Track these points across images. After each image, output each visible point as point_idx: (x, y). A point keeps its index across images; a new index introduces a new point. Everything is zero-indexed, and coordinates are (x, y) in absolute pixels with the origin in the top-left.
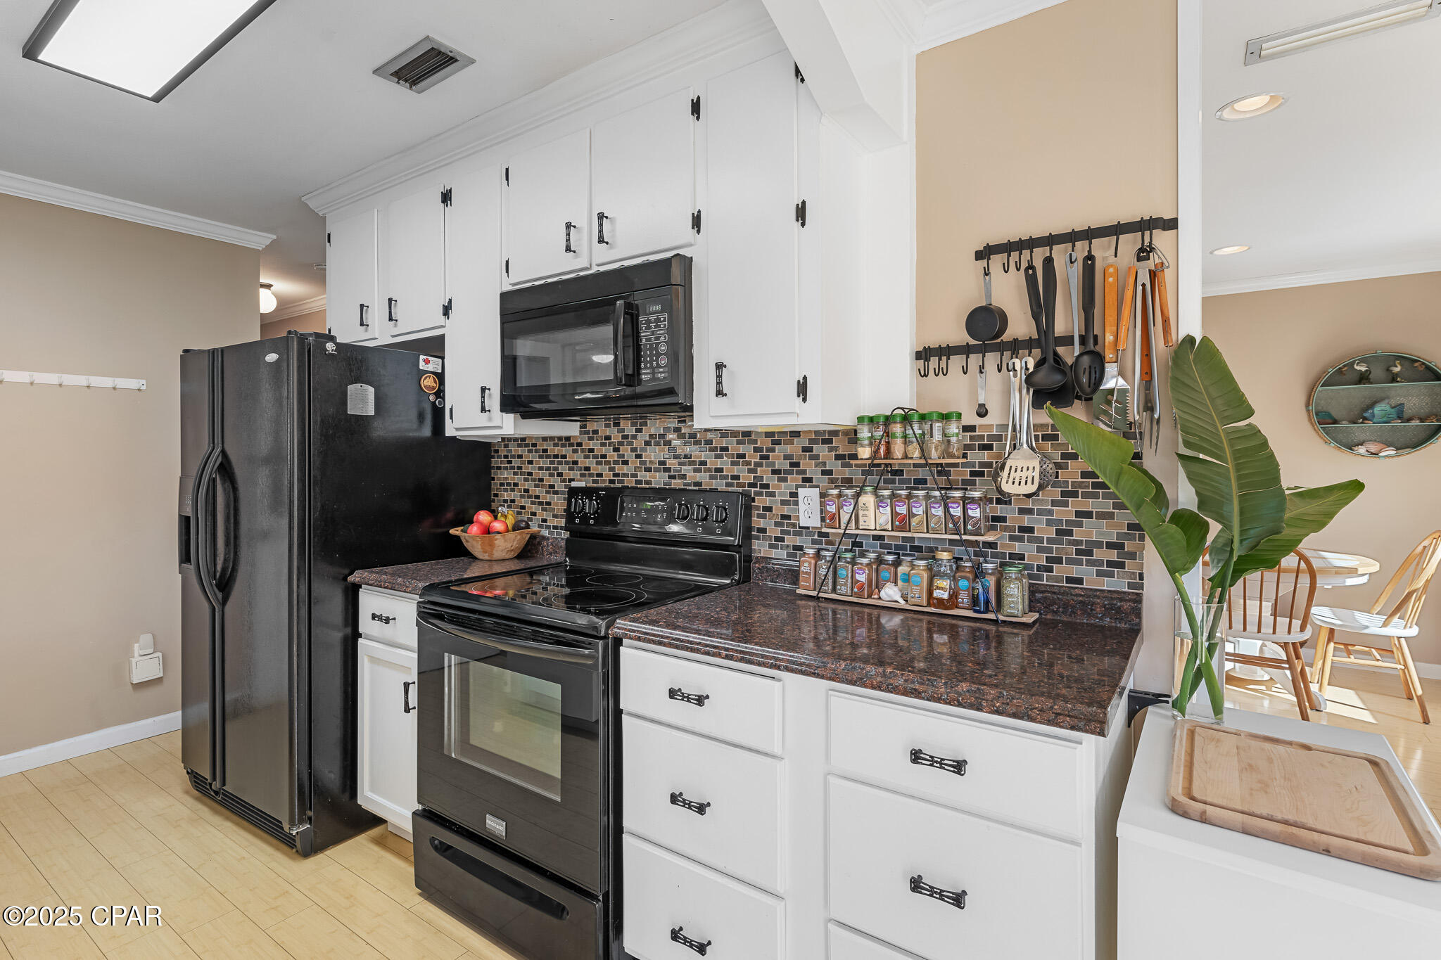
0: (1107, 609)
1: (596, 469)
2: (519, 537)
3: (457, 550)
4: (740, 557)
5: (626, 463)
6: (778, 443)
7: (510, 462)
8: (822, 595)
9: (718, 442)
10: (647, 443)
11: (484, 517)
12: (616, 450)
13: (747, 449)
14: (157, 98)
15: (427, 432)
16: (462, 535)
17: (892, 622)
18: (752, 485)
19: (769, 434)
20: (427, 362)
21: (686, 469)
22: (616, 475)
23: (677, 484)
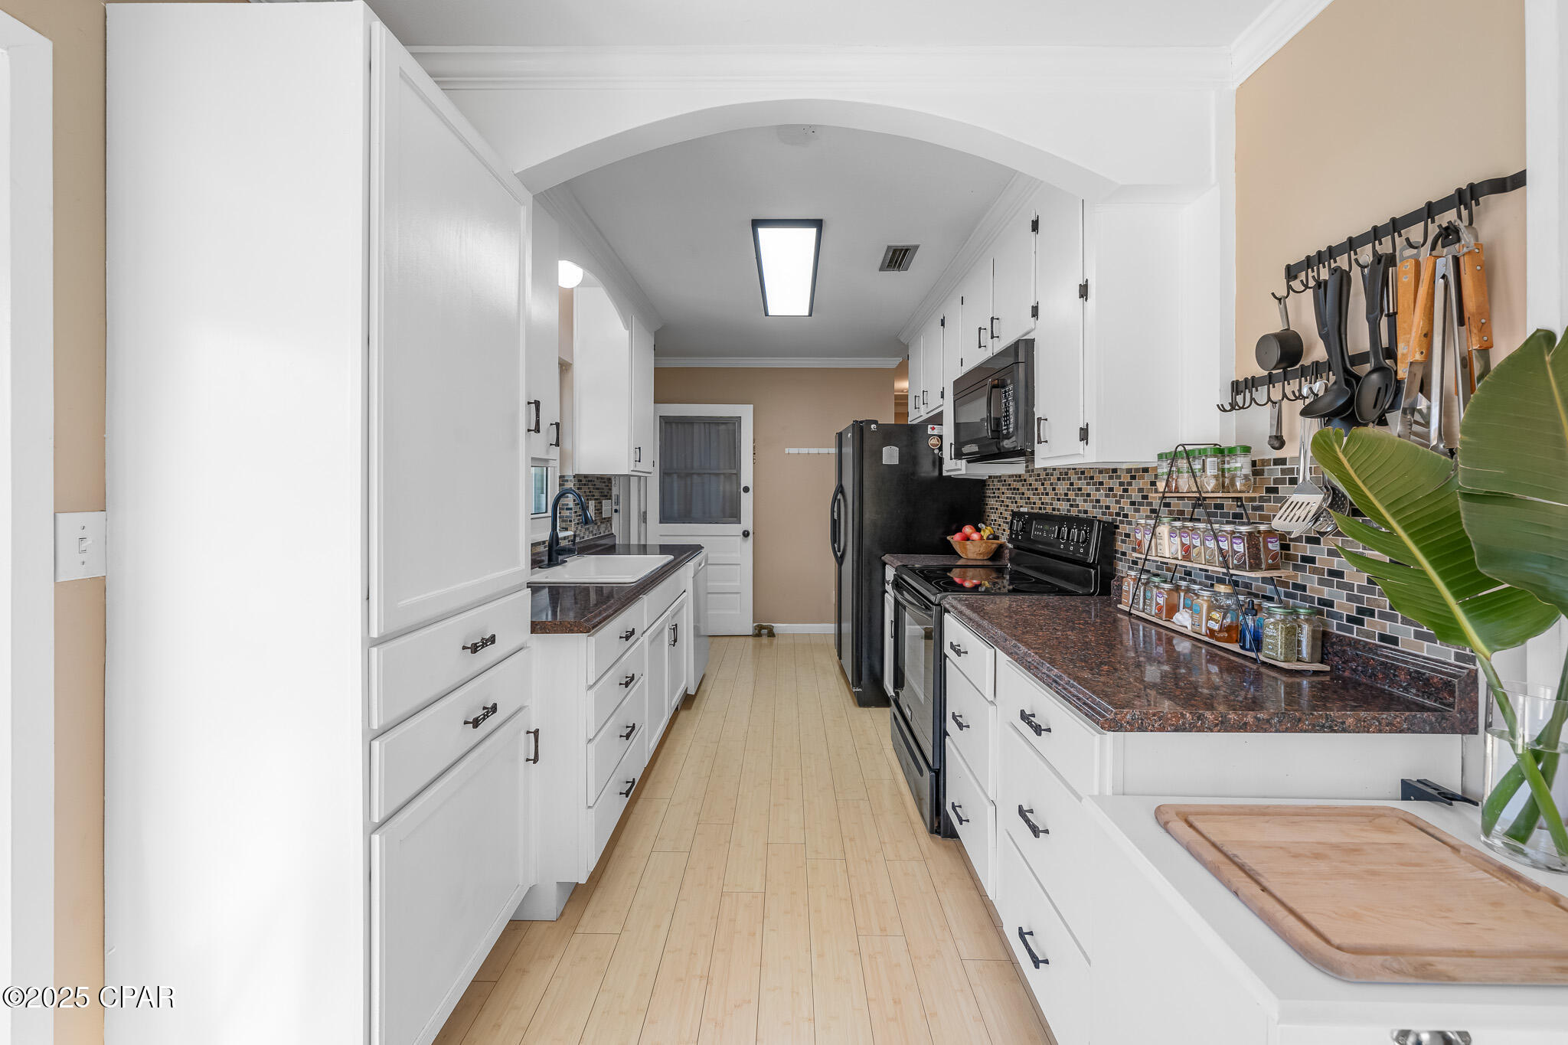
0: (1413, 678)
1: (1034, 499)
2: (984, 545)
3: (949, 550)
4: (1096, 574)
5: (1047, 494)
6: (1133, 477)
7: (994, 493)
8: (1133, 611)
9: (1099, 478)
10: (1059, 479)
11: (968, 529)
12: (1043, 484)
13: (1114, 483)
14: (810, 315)
15: (936, 473)
16: (951, 540)
17: (1183, 647)
18: (1118, 514)
19: (1129, 471)
20: (933, 429)
21: (1079, 500)
22: (1042, 504)
23: (1074, 512)
